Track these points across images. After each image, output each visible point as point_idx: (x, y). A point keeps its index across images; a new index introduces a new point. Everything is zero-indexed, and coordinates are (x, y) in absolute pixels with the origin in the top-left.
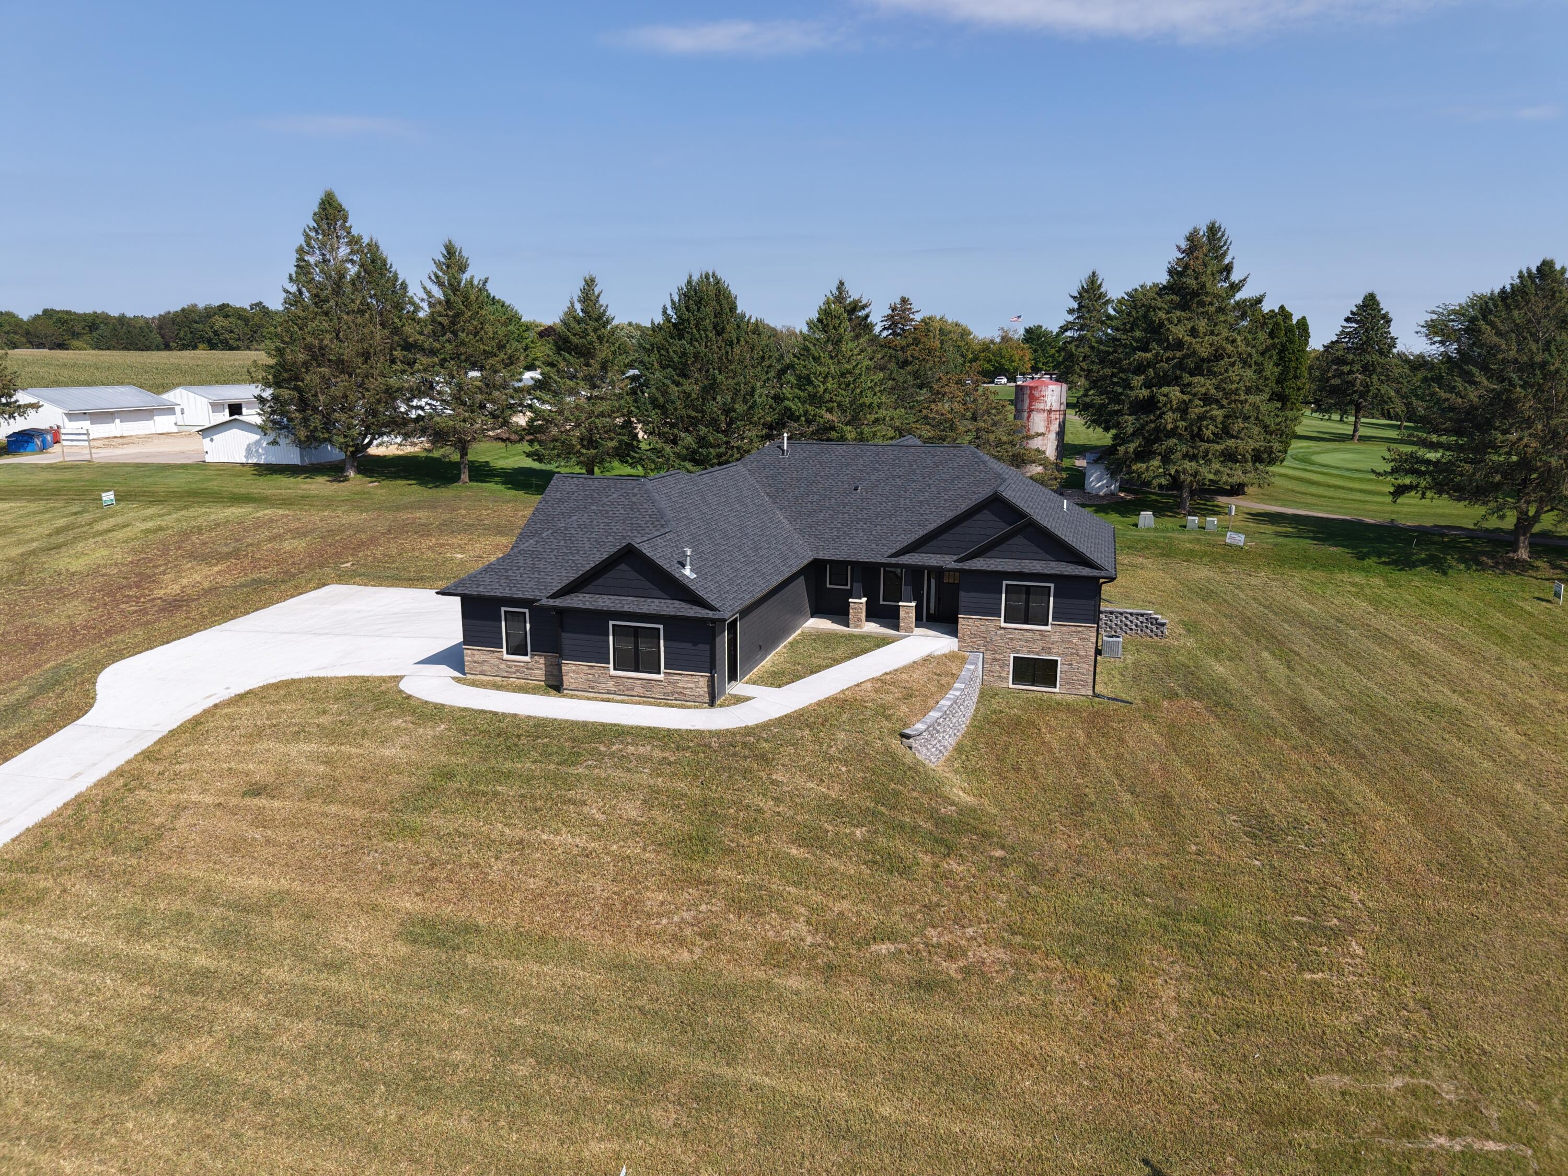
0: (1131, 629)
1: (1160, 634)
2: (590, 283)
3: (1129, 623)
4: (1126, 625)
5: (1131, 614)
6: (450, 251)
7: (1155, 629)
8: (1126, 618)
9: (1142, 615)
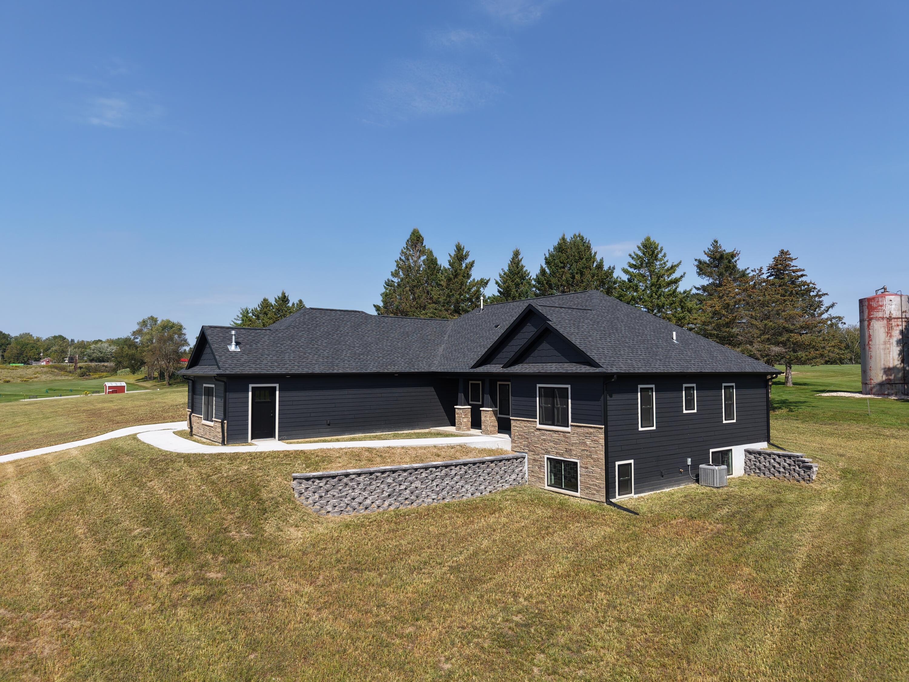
0: (779, 472)
1: (807, 478)
2: (517, 254)
3: (777, 465)
4: (774, 467)
5: (779, 456)
6: (459, 249)
7: (802, 473)
8: (774, 459)
9: (790, 457)
